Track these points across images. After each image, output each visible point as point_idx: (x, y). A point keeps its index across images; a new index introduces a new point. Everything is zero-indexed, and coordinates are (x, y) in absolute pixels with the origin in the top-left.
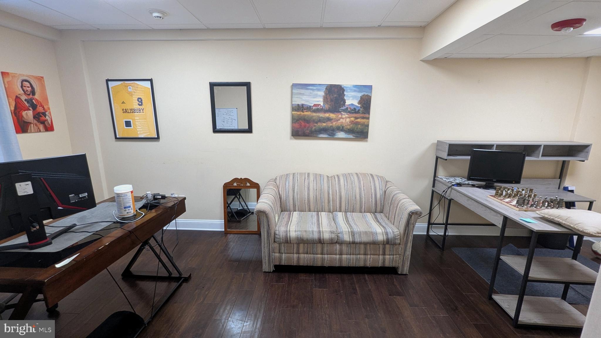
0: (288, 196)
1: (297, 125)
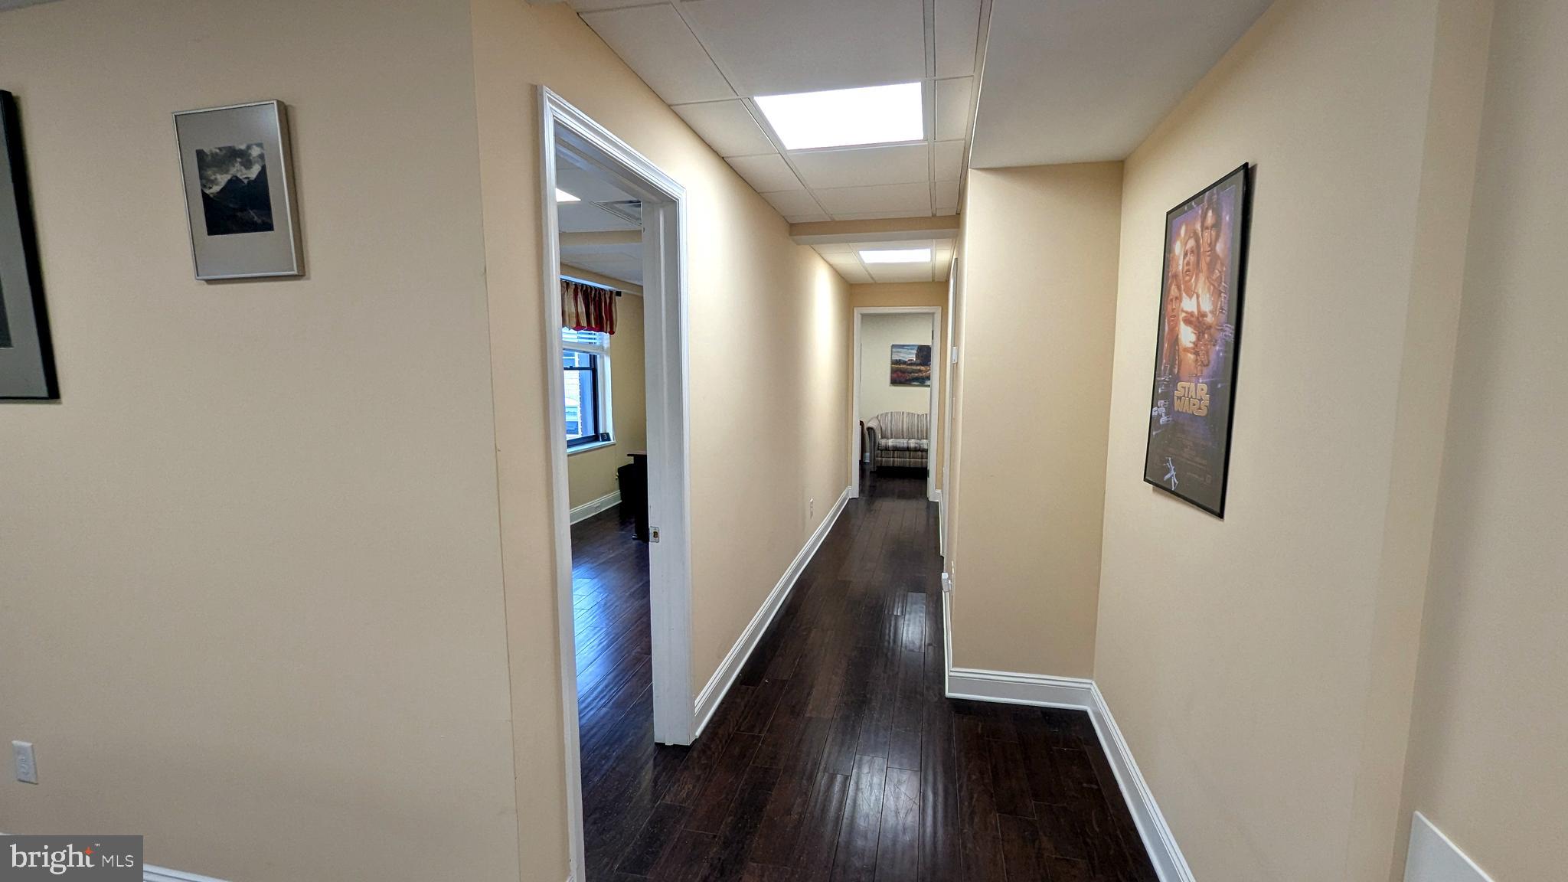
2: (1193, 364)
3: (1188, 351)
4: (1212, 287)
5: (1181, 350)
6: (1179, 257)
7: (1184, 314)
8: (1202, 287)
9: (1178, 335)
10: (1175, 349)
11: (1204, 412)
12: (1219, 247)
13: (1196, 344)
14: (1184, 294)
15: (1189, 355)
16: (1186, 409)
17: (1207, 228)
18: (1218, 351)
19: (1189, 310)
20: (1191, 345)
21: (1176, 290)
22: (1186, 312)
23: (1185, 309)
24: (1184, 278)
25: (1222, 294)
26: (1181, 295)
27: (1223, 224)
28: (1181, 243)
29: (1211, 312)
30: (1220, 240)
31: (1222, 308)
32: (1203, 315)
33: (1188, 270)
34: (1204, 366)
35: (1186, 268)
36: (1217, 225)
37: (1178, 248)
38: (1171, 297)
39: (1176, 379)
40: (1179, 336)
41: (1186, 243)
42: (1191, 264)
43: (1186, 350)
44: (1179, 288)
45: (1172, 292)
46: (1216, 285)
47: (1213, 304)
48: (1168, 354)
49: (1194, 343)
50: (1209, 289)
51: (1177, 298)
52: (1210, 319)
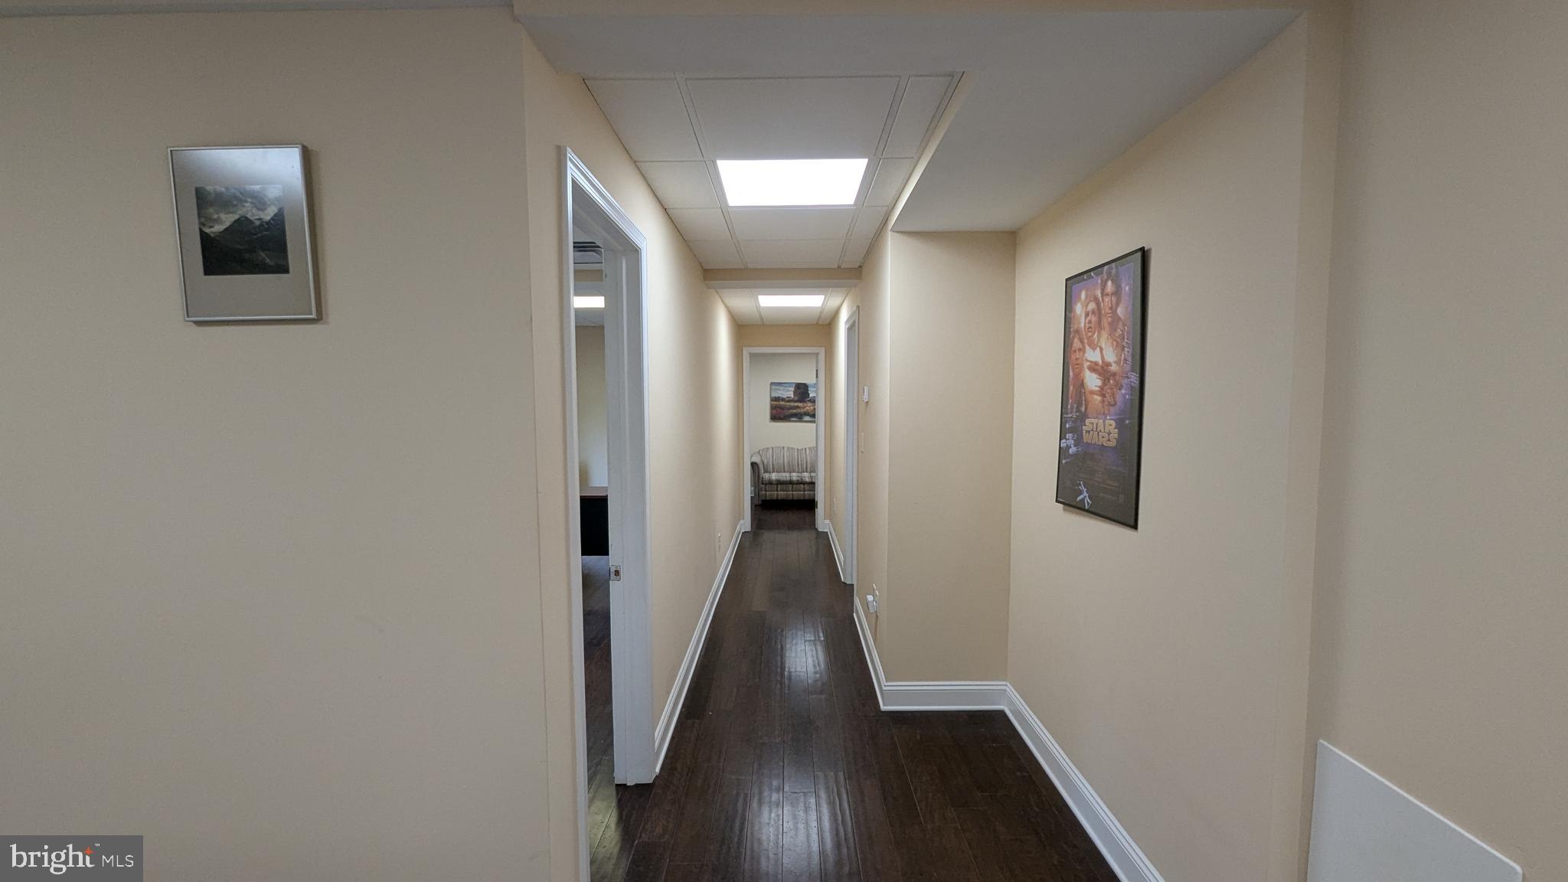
0: (768, 462)
1: (774, 411)
2: (1100, 405)
3: (1094, 394)
4: (1115, 343)
5: (1087, 393)
6: (1081, 315)
7: (1088, 363)
8: (1105, 341)
9: (1083, 381)
10: (1081, 392)
11: (1113, 443)
12: (1120, 311)
13: (1102, 388)
14: (1087, 347)
15: (1096, 397)
16: (1095, 440)
17: (1107, 295)
18: (1123, 395)
19: (1094, 360)
20: (1097, 389)
21: (1079, 343)
22: (1091, 362)
23: (1089, 359)
24: (1086, 334)
25: (1126, 349)
26: (1084, 347)
27: (1123, 292)
28: (1082, 304)
29: (1115, 362)
30: (1121, 305)
31: (1125, 360)
32: (1109, 364)
33: (1090, 327)
34: (1112, 405)
35: (1087, 326)
36: (1117, 293)
37: (1079, 309)
38: (1073, 349)
39: (1082, 417)
40: (1085, 381)
41: (1087, 306)
42: (1093, 322)
43: (1092, 392)
44: (1082, 342)
45: (1075, 345)
46: (1120, 342)
47: (1117, 356)
48: (1074, 395)
49: (1100, 387)
50: (1112, 344)
51: (1080, 350)
52: (1114, 368)
